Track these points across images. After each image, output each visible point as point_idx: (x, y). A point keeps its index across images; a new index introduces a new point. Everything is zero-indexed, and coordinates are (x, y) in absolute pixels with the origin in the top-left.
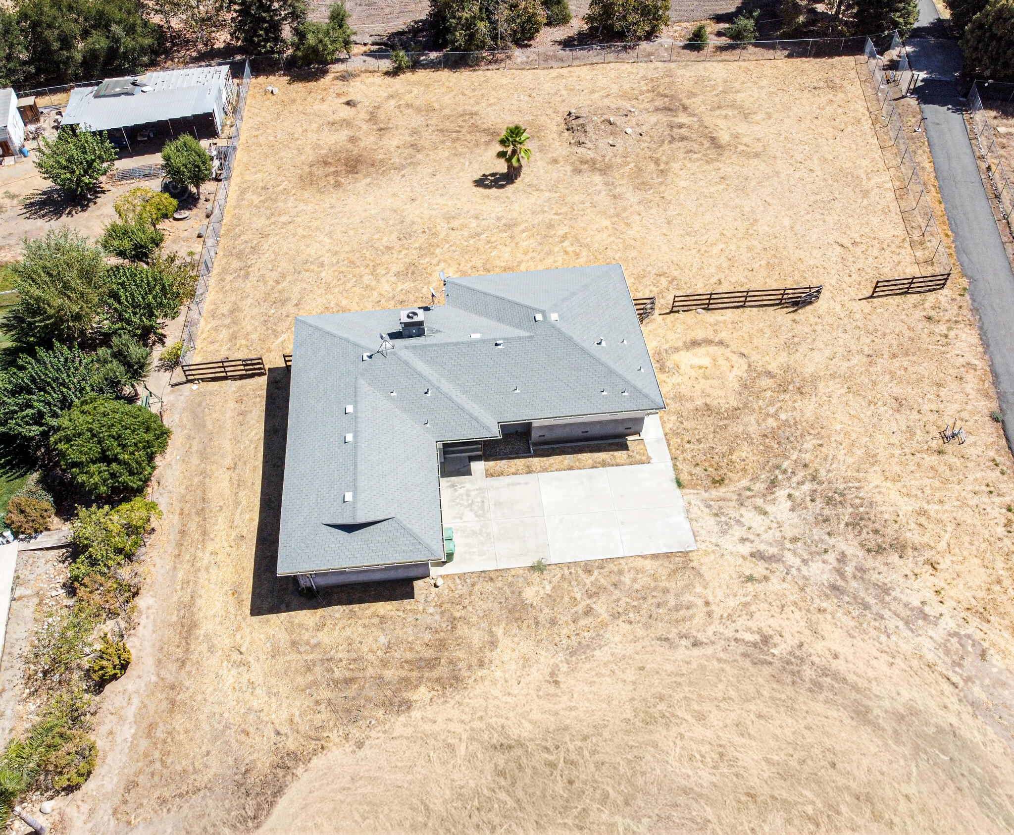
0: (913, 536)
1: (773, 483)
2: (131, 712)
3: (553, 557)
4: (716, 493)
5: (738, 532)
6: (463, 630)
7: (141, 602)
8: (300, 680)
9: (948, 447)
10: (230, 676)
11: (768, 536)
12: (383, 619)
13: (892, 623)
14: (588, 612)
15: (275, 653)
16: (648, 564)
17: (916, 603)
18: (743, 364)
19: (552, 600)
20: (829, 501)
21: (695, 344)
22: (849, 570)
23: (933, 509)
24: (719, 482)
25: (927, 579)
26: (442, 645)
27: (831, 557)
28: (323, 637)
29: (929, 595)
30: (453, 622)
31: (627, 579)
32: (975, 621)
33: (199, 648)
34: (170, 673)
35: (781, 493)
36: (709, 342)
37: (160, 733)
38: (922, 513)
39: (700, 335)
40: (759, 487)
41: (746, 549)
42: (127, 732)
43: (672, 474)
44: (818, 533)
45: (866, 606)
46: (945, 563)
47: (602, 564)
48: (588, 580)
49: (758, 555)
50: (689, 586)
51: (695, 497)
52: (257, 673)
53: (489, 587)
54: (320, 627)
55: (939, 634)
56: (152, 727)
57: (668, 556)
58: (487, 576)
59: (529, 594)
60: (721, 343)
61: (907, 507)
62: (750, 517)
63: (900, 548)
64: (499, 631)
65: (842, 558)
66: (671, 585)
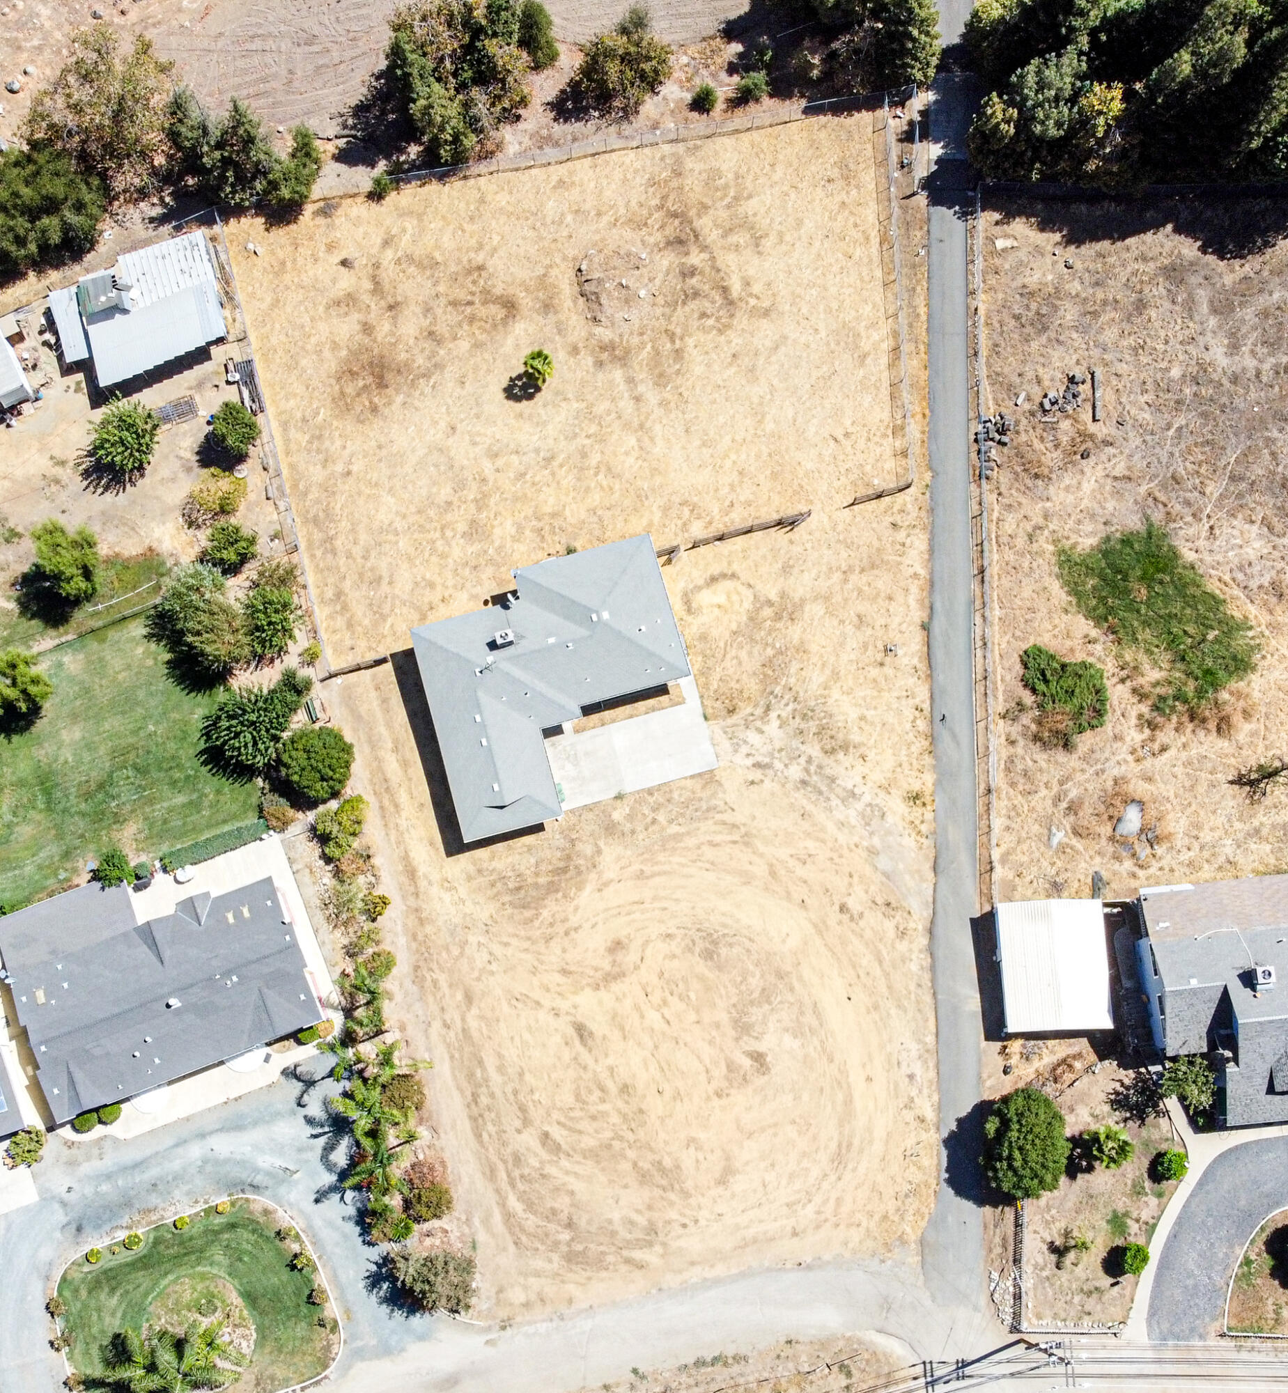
0: (855, 737)
1: (768, 708)
2: (399, 928)
3: (628, 788)
4: (730, 721)
5: (744, 749)
6: (579, 846)
7: (376, 861)
8: (490, 893)
9: (888, 660)
10: (447, 897)
11: (764, 750)
12: (530, 849)
13: (835, 802)
14: (654, 821)
15: (470, 878)
16: (689, 783)
17: (850, 787)
18: (748, 594)
19: (630, 817)
20: (804, 717)
21: (713, 579)
22: (813, 768)
23: (870, 714)
24: (731, 711)
25: (860, 768)
26: (569, 858)
27: (802, 760)
28: (495, 864)
29: (858, 780)
30: (572, 841)
31: (676, 795)
32: (882, 794)
33: (423, 884)
34: (412, 901)
35: (773, 715)
36: (724, 576)
37: (420, 938)
38: (862, 718)
39: (715, 569)
40: (759, 711)
41: (750, 762)
42: (402, 941)
43: (700, 711)
44: (795, 743)
45: (820, 793)
46: (871, 755)
47: (659, 787)
48: (651, 800)
49: (757, 765)
50: (714, 795)
51: (716, 727)
52: (463, 891)
53: (591, 816)
54: (492, 858)
55: (860, 806)
56: (414, 937)
57: (700, 775)
58: (588, 808)
59: (616, 816)
60: (733, 576)
61: (853, 714)
62: (752, 737)
63: (845, 747)
64: (601, 844)
65: (809, 760)
66: (704, 795)
